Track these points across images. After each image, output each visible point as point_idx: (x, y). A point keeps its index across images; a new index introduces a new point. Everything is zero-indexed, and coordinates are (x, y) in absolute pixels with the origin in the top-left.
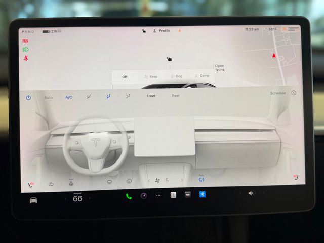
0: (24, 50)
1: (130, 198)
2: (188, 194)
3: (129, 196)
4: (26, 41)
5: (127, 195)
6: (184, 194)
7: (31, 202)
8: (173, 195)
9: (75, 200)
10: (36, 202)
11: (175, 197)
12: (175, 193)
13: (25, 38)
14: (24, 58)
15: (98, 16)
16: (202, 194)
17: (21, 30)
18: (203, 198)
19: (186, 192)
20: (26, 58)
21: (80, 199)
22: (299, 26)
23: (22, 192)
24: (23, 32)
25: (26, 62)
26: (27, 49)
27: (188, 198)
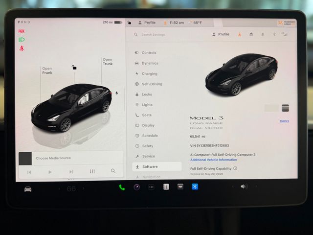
0: (20, 40)
1: (123, 189)
2: (180, 186)
3: (122, 187)
4: (22, 31)
5: (120, 186)
7: (25, 191)
8: (166, 187)
9: (69, 189)
10: (31, 191)
11: (168, 189)
12: (168, 185)
13: (21, 29)
16: (195, 186)
17: (17, 20)
19: (178, 184)
20: (22, 48)
21: (74, 189)
23: (17, 180)
24: (19, 22)
25: (22, 52)
26: (22, 40)
27: (181, 190)
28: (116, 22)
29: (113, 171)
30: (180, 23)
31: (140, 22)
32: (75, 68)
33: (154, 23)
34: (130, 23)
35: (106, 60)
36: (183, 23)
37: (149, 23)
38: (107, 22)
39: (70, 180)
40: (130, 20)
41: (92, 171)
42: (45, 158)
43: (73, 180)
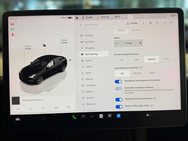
0: (12, 29)
1: (75, 118)
2: (110, 116)
3: (74, 117)
4: (12, 24)
5: (73, 116)
6: (107, 116)
7: (16, 120)
8: (101, 116)
9: (42, 119)
10: (19, 120)
11: (102, 117)
12: (102, 115)
14: (11, 35)
15: (60, 9)
16: (119, 116)
18: (119, 118)
19: (108, 115)
20: (13, 34)
21: (45, 119)
22: (177, 14)
23: (11, 114)
25: (12, 37)
26: (13, 29)
27: (110, 118)
28: (69, 18)
29: (69, 107)
30: (107, 17)
31: (83, 17)
32: (45, 46)
33: (92, 18)
34: (77, 18)
35: (63, 40)
36: (109, 17)
37: (89, 18)
38: (63, 18)
39: (43, 113)
40: (77, 16)
41: (56, 108)
42: (28, 100)
43: (44, 113)
